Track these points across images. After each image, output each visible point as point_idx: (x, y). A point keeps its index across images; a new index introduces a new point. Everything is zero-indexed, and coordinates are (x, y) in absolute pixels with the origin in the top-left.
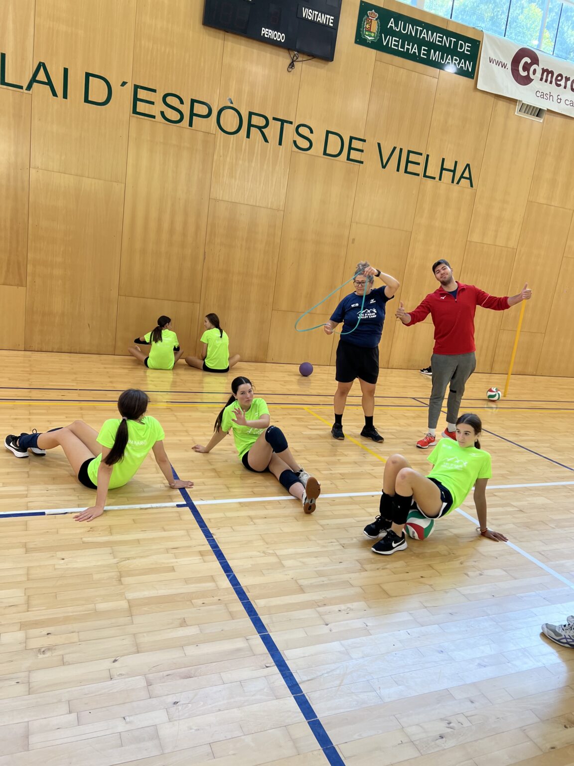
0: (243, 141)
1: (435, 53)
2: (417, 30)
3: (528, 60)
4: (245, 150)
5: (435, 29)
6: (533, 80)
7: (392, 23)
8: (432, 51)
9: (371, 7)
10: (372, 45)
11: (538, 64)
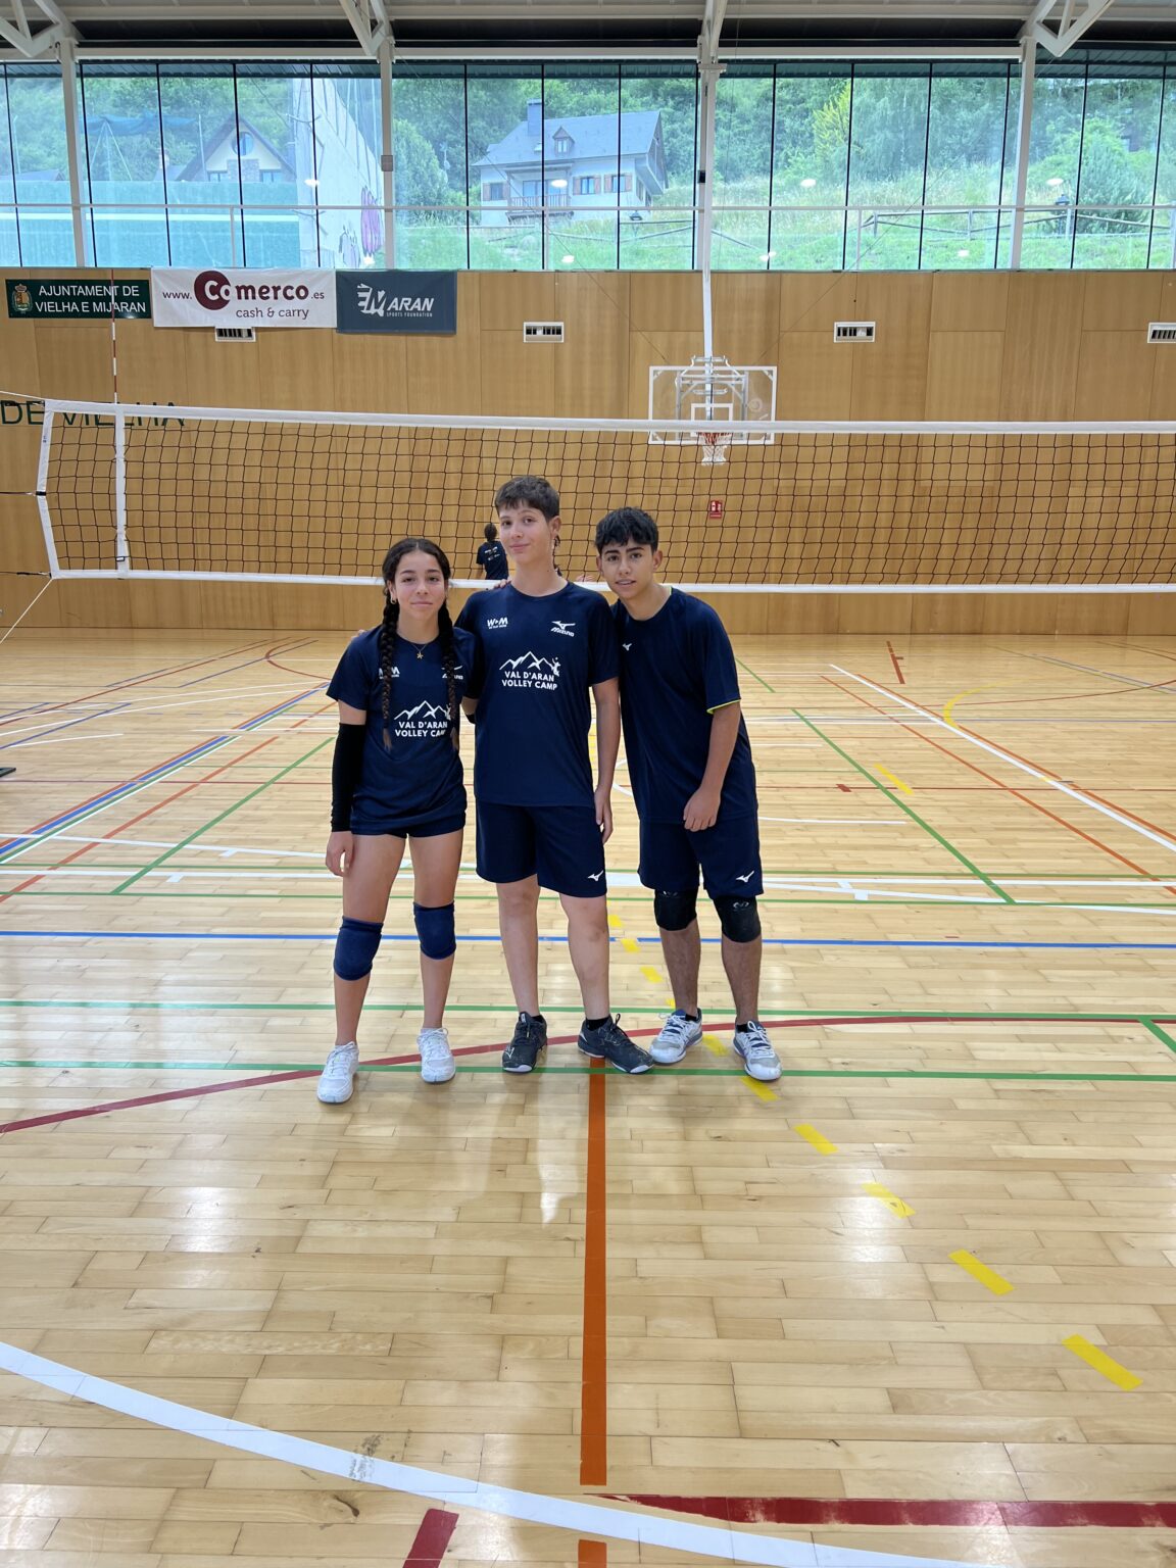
1: (98, 305)
2: (71, 289)
3: (215, 284)
5: (90, 283)
6: (227, 302)
7: (42, 290)
8: (94, 304)
9: (17, 282)
10: (27, 315)
11: (228, 284)
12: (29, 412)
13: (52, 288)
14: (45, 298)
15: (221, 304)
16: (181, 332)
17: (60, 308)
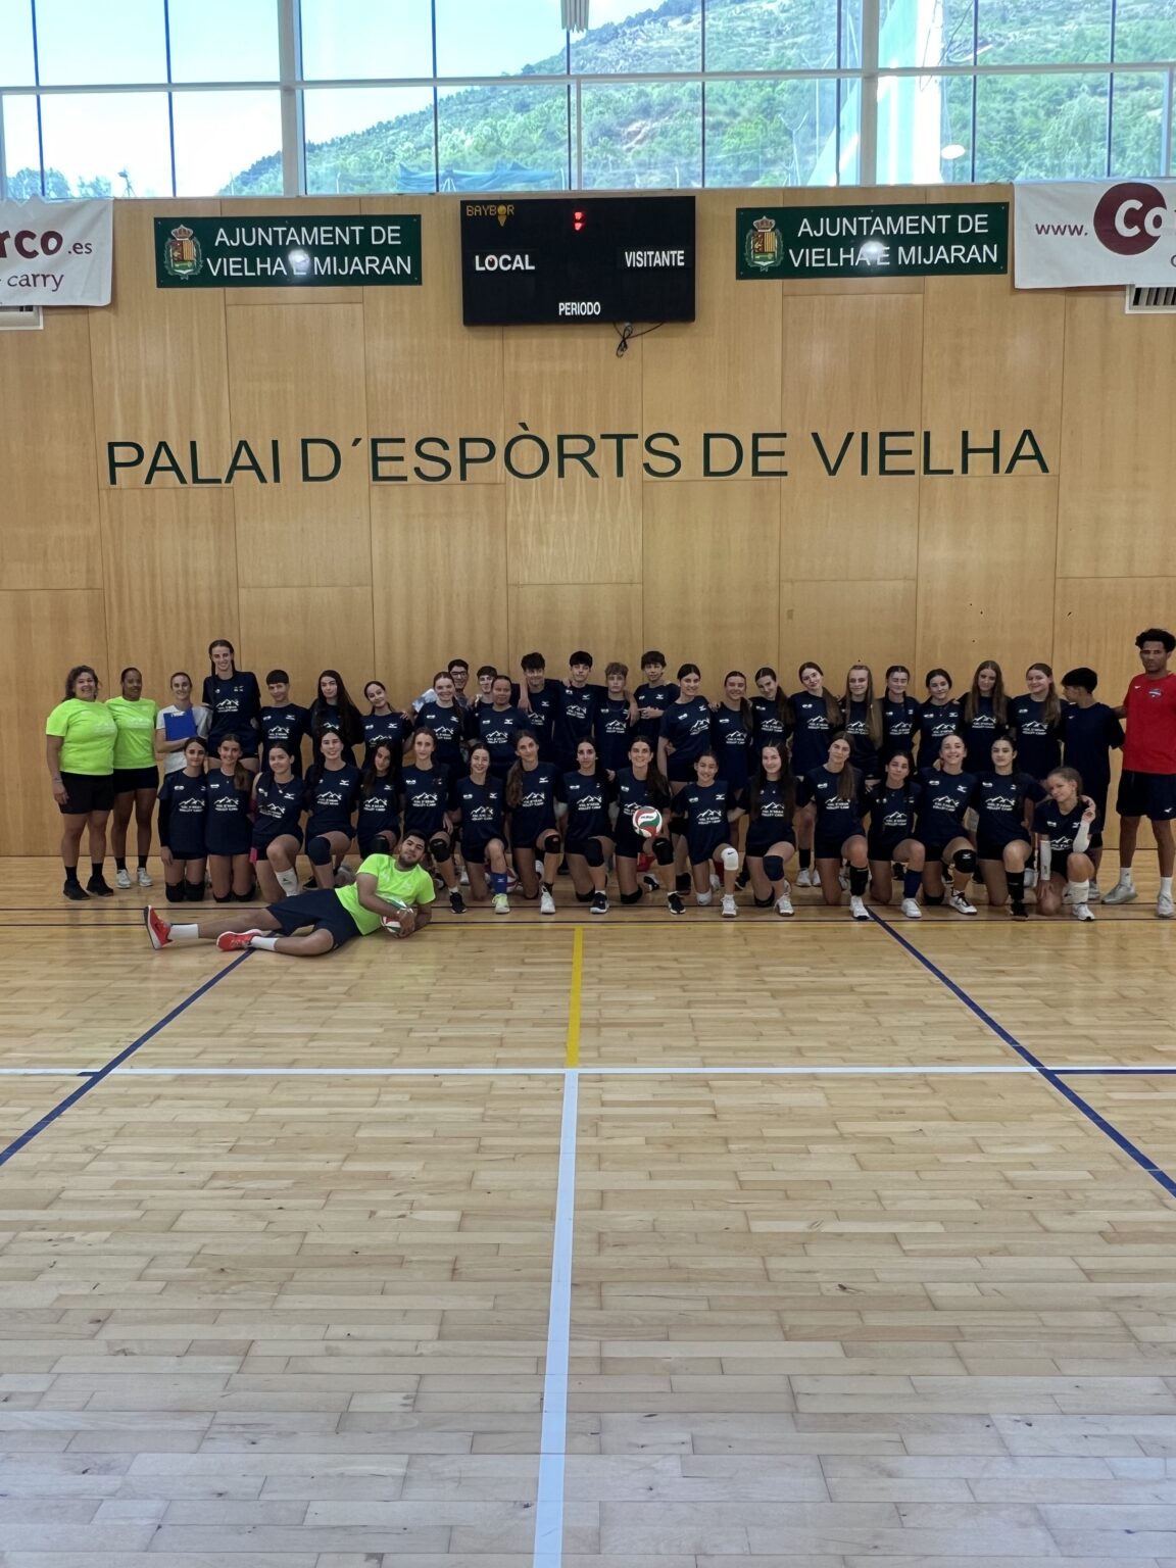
0: (553, 483)
1: (906, 252)
2: (860, 223)
3: (1137, 205)
4: (559, 498)
5: (898, 211)
6: (1156, 238)
7: (805, 227)
8: (901, 249)
9: (758, 213)
10: (772, 273)
11: (1162, 203)
12: (756, 454)
13: (825, 223)
14: (809, 242)
15: (1144, 242)
16: (1061, 298)
17: (835, 258)
